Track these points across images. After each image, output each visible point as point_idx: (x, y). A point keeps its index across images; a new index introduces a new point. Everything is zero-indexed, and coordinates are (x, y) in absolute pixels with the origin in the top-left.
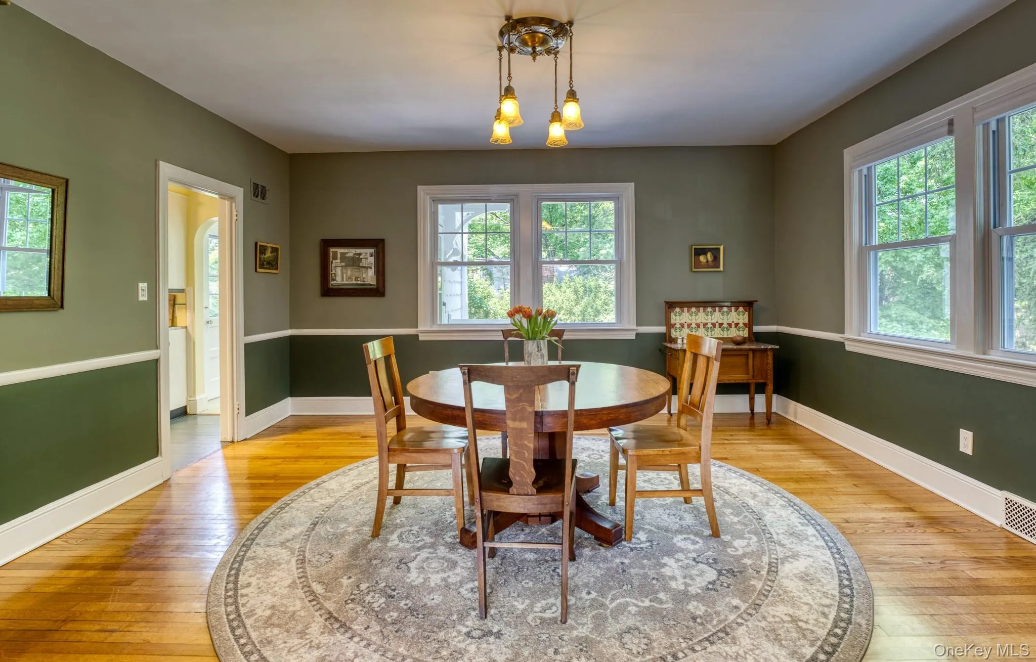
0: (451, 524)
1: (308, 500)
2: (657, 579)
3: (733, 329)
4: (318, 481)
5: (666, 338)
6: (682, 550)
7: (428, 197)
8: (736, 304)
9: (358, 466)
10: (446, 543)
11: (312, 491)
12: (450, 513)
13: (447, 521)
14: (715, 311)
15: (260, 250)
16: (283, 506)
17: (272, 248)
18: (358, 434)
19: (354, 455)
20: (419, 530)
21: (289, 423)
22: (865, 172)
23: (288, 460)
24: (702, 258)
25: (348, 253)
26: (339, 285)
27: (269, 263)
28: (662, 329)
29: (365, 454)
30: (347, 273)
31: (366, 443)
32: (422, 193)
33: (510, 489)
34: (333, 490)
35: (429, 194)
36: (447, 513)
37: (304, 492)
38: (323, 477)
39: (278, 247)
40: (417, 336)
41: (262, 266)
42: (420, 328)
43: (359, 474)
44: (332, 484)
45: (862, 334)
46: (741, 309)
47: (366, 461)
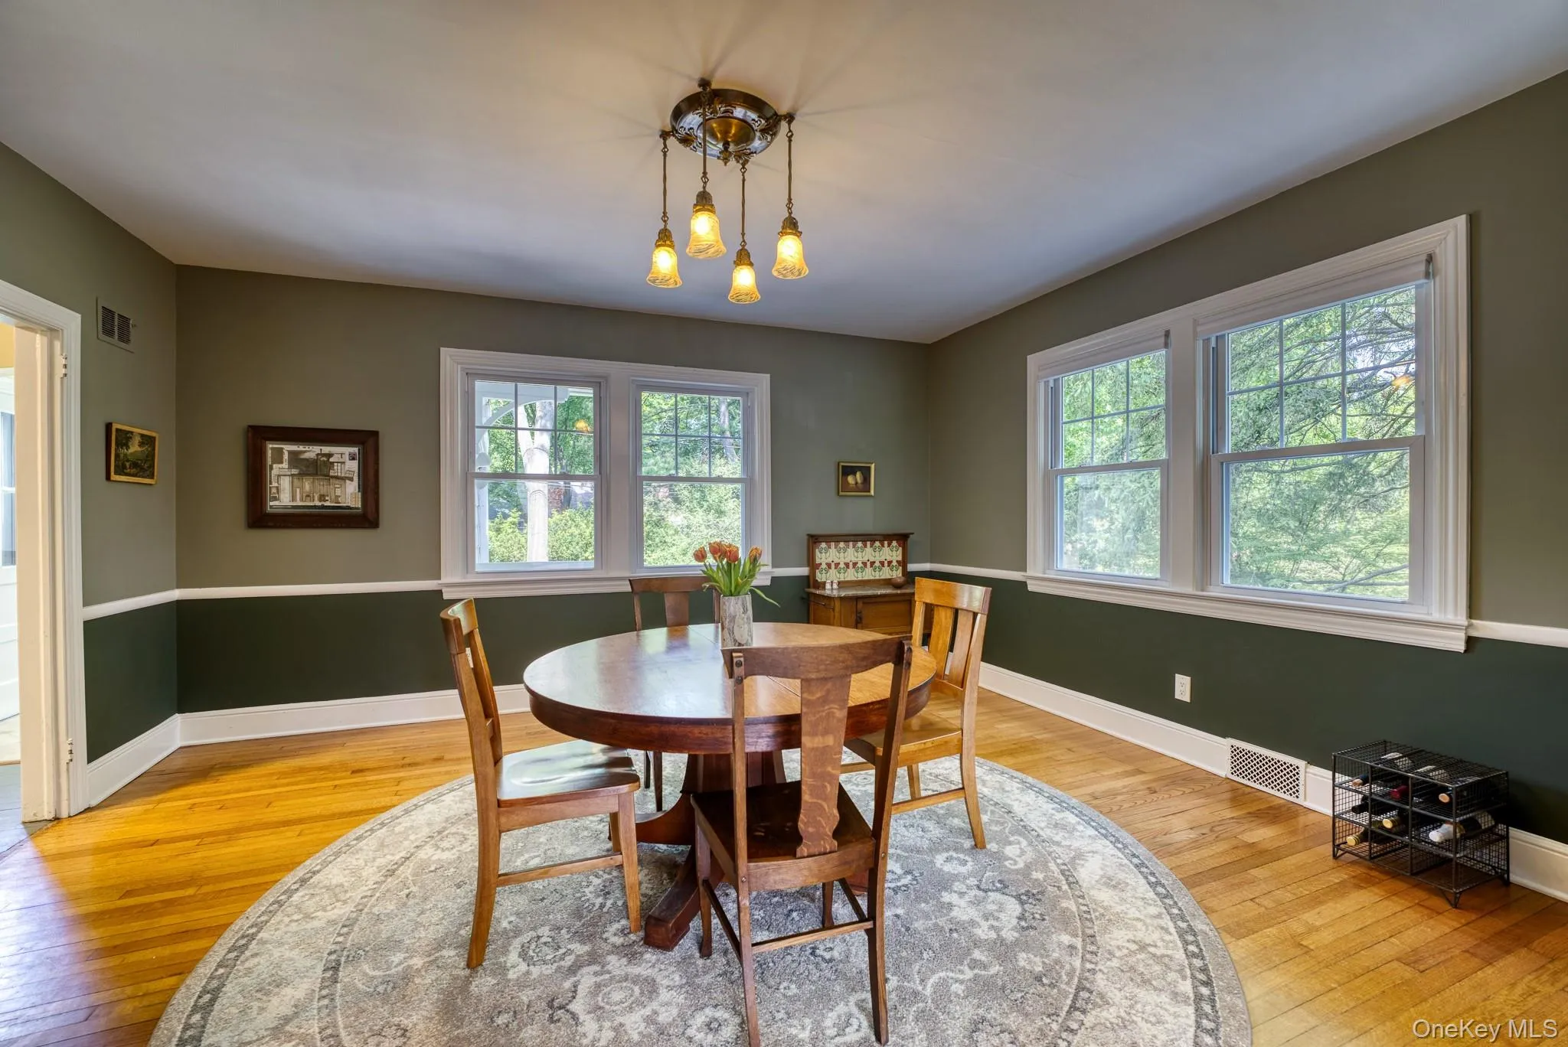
0: (605, 910)
1: (295, 917)
2: (956, 929)
3: (886, 569)
4: (300, 872)
5: (809, 581)
6: (955, 877)
7: (459, 366)
8: (887, 538)
9: (372, 830)
10: (614, 946)
11: (296, 898)
12: (591, 888)
13: (594, 905)
14: (848, 547)
15: (113, 439)
16: (243, 942)
17: (142, 436)
18: (343, 766)
19: (352, 808)
20: (552, 934)
21: (179, 763)
22: (1051, 384)
23: (211, 839)
24: (850, 479)
25: (305, 452)
26: (285, 507)
27: (135, 465)
28: (804, 571)
29: (375, 804)
30: (302, 488)
31: (367, 783)
32: (448, 359)
33: (798, 850)
34: (342, 885)
35: (462, 364)
36: (587, 890)
37: (278, 902)
38: (308, 862)
39: (154, 434)
40: (440, 592)
41: (121, 470)
42: (445, 579)
43: (382, 845)
44: (334, 875)
45: (1047, 571)
46: (894, 543)
47: (384, 816)
